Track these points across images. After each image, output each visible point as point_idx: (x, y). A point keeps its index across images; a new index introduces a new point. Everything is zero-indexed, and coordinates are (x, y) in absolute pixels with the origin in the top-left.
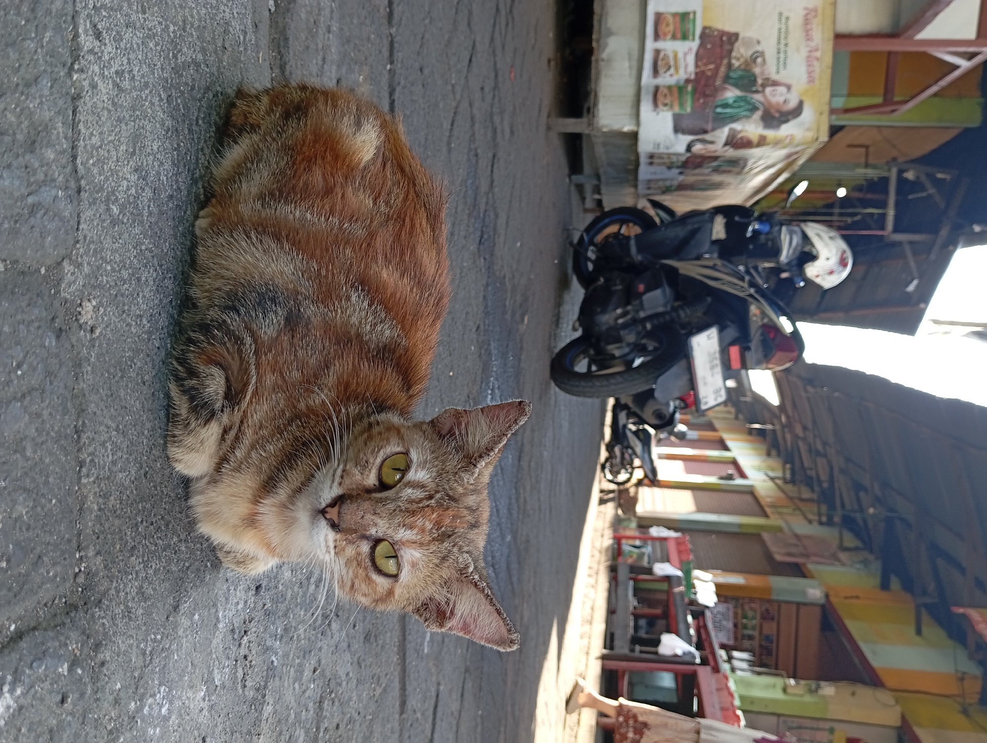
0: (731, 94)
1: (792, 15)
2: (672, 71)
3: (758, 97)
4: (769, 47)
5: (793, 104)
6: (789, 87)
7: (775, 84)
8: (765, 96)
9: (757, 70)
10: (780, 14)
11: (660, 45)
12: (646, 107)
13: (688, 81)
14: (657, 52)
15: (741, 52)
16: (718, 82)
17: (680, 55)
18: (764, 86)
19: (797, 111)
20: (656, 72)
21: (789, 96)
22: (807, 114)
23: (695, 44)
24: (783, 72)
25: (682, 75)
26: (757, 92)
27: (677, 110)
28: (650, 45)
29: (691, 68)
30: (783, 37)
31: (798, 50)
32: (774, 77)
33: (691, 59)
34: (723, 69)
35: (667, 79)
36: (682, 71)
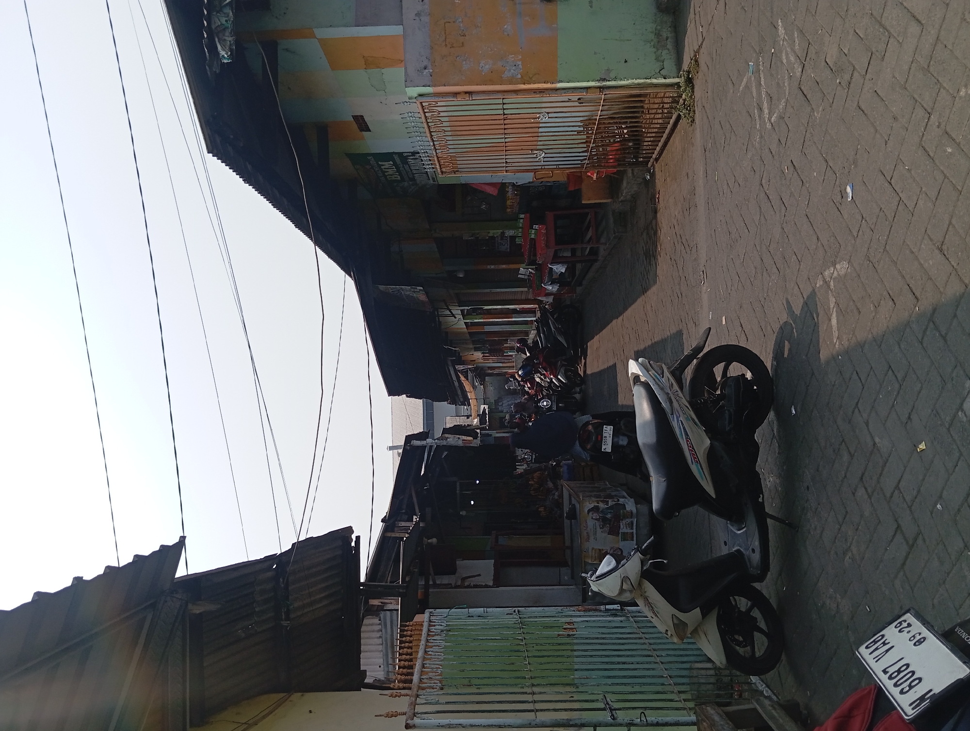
0: (609, 516)
1: (593, 540)
2: (627, 523)
3: (601, 515)
4: (599, 530)
5: (591, 513)
6: (592, 518)
7: (596, 519)
8: (599, 516)
9: (602, 523)
10: (596, 540)
11: (631, 531)
12: (634, 511)
13: (622, 520)
14: (632, 529)
15: (607, 529)
16: (613, 519)
17: (625, 528)
18: (599, 518)
19: (589, 511)
20: (632, 523)
21: (592, 515)
22: (586, 511)
23: (621, 531)
24: (594, 523)
25: (624, 522)
26: (601, 517)
27: (625, 511)
28: (635, 531)
29: (621, 524)
30: (595, 533)
31: (591, 529)
32: (596, 521)
33: (622, 527)
34: (612, 523)
35: (629, 520)
36: (624, 523)
